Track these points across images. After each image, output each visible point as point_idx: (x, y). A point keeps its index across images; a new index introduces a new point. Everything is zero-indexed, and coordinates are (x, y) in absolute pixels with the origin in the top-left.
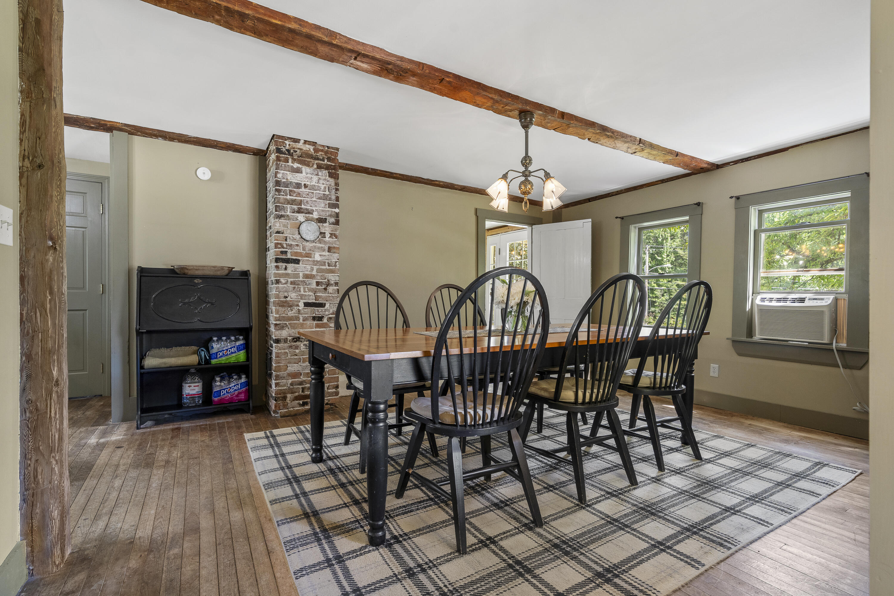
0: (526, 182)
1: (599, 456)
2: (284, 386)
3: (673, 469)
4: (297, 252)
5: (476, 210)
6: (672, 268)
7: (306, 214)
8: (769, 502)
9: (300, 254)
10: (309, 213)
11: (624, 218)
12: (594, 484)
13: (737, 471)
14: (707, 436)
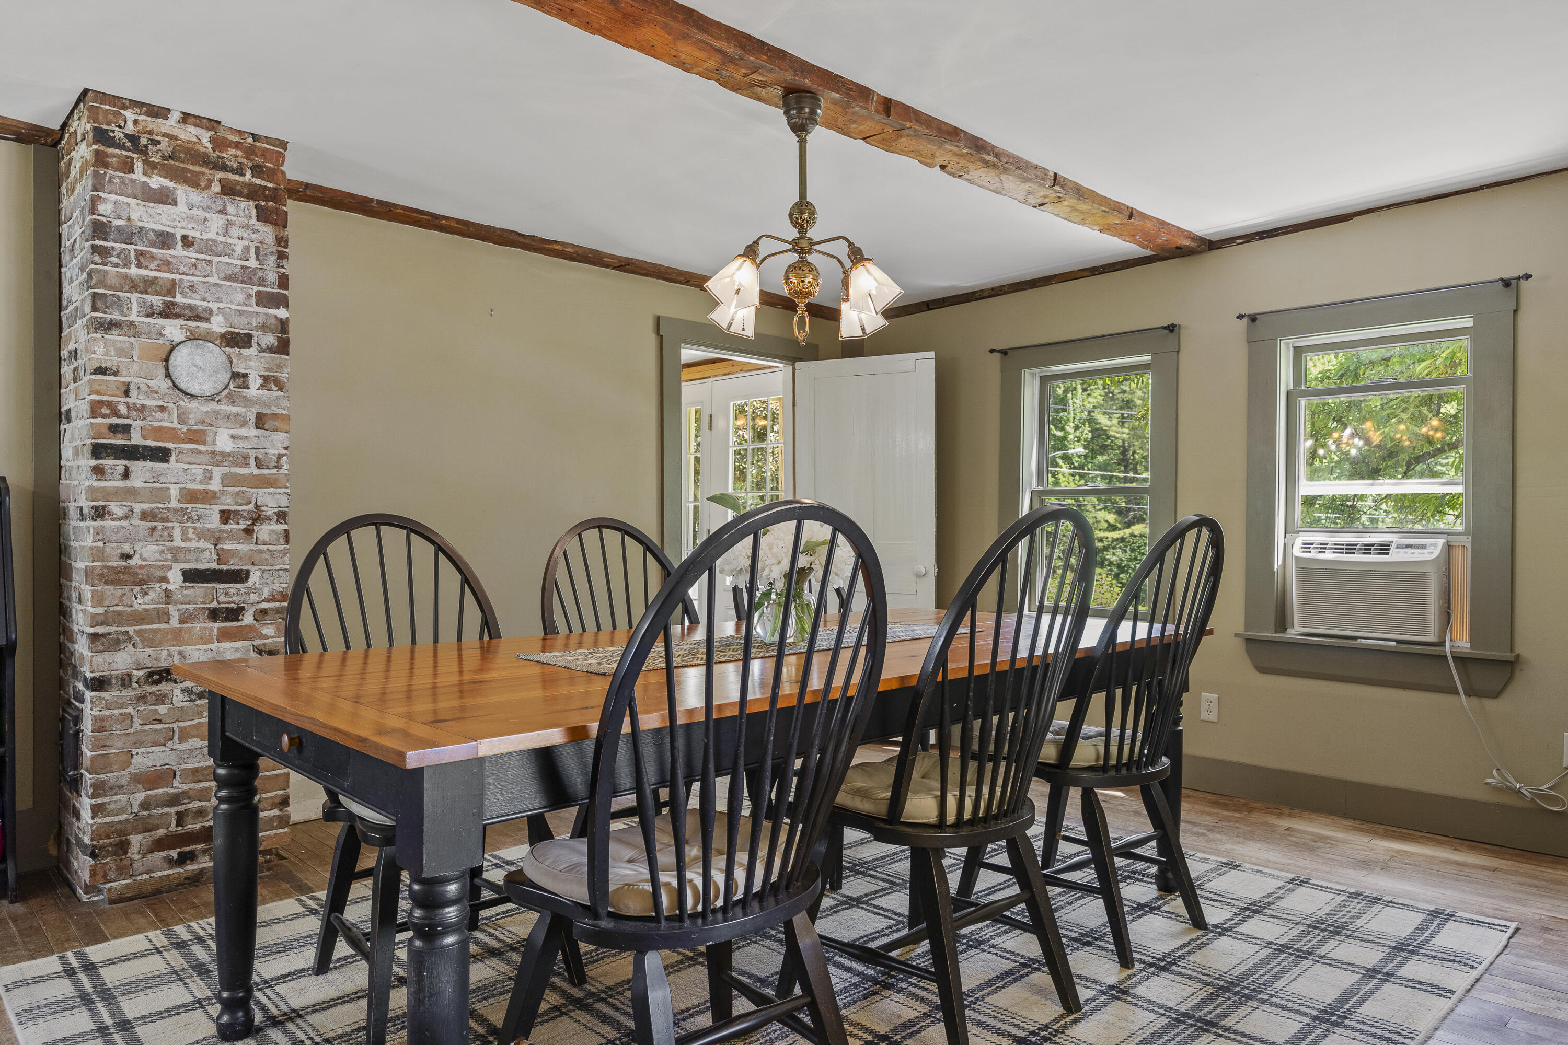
0: (801, 266)
1: (983, 942)
2: (121, 811)
3: (1151, 960)
4: (160, 429)
5: (658, 319)
6: (1086, 456)
7: (189, 319)
8: (1358, 1022)
9: (173, 435)
10: (198, 318)
11: (1010, 352)
12: (984, 1019)
13: (1281, 949)
14: (1208, 867)
